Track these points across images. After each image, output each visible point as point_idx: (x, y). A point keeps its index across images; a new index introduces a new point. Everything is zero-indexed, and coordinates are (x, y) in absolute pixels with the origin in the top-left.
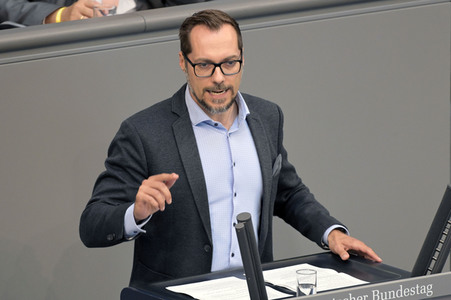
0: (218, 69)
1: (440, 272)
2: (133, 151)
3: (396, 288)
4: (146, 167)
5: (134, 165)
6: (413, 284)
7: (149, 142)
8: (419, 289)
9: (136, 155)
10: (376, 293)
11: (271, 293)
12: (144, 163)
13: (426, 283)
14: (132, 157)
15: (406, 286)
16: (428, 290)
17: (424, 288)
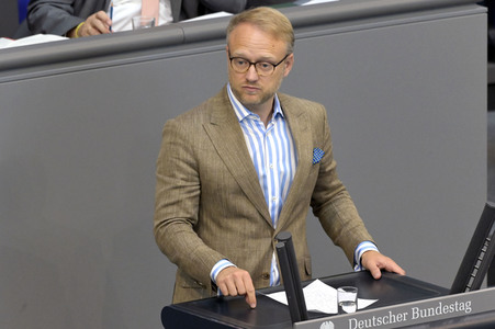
1: (478, 289)
6: (451, 302)
8: (458, 306)
10: (416, 310)
13: (465, 300)
15: (444, 303)
16: (466, 308)
17: (463, 305)
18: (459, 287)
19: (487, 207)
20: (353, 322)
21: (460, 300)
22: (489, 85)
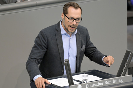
0: (75, 20)
1: (125, 75)
2: (44, 40)
3: (112, 80)
4: (47, 45)
5: (44, 45)
6: (117, 79)
7: (49, 38)
8: (119, 81)
9: (45, 42)
10: (106, 82)
11: (75, 82)
12: (47, 44)
13: (120, 79)
14: (44, 42)
15: (114, 79)
16: (121, 81)
17: (120, 80)
18: (119, 75)
19: (127, 51)
20: (87, 85)
21: (119, 79)
22: (128, 18)
